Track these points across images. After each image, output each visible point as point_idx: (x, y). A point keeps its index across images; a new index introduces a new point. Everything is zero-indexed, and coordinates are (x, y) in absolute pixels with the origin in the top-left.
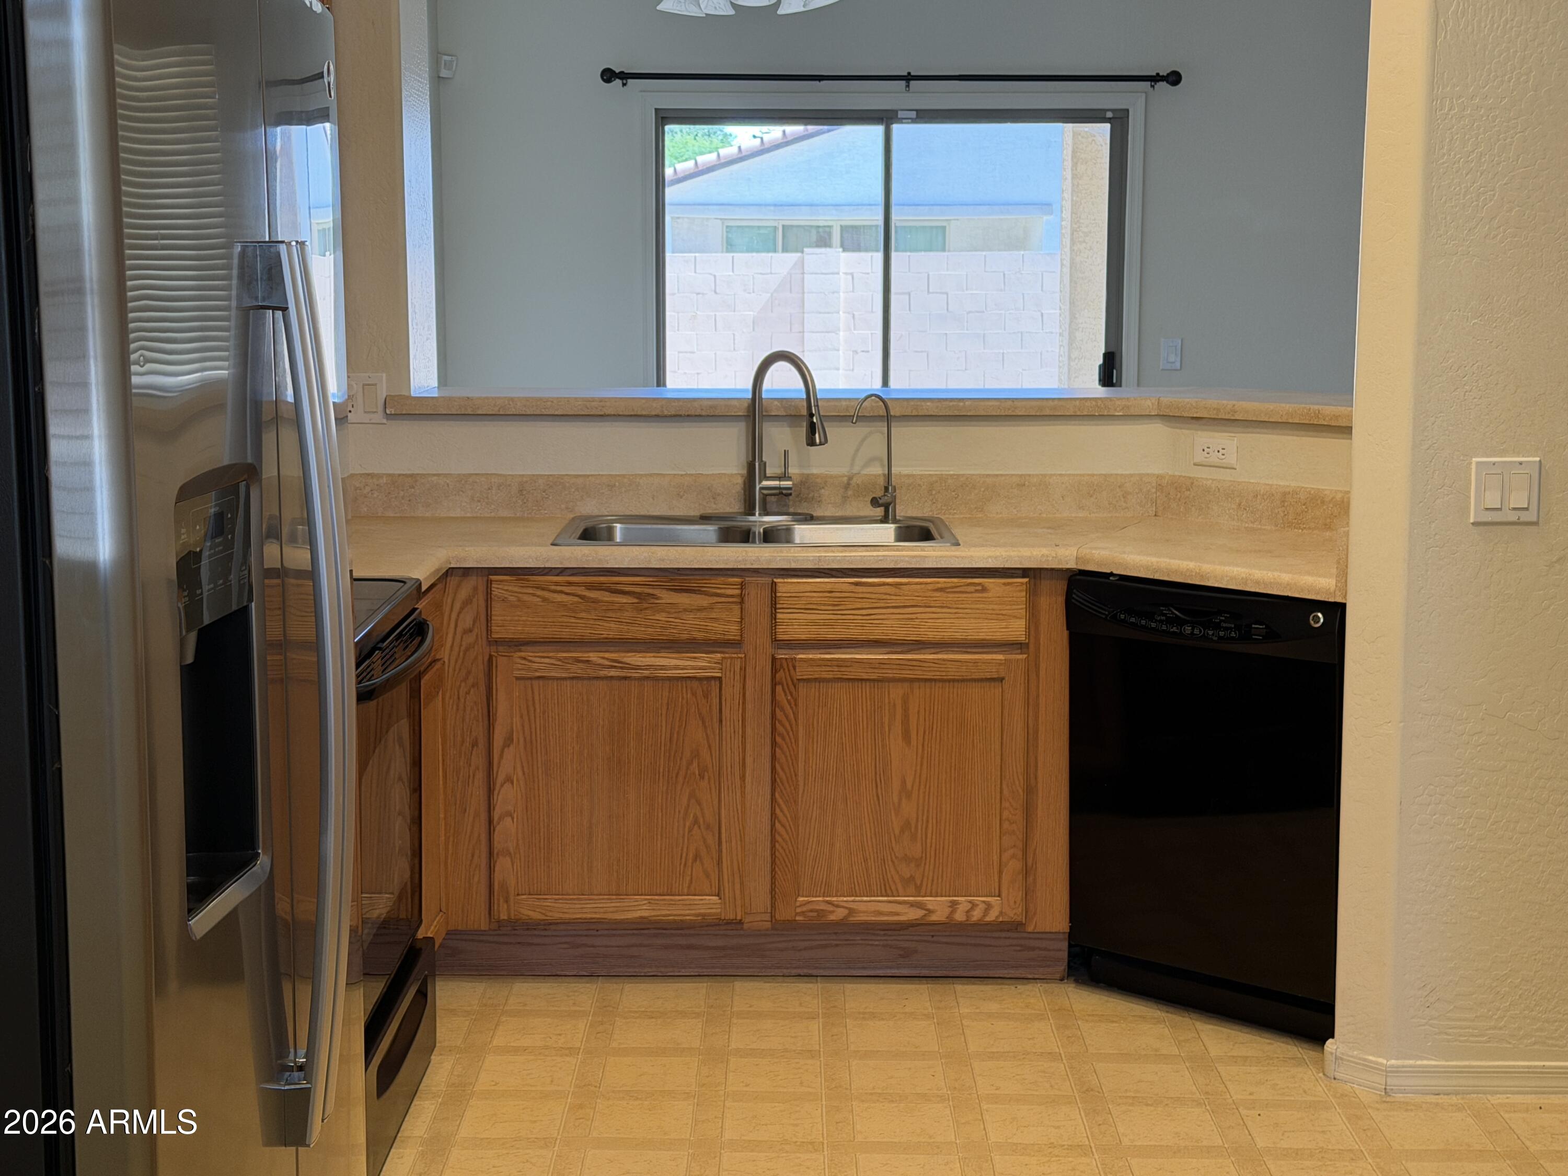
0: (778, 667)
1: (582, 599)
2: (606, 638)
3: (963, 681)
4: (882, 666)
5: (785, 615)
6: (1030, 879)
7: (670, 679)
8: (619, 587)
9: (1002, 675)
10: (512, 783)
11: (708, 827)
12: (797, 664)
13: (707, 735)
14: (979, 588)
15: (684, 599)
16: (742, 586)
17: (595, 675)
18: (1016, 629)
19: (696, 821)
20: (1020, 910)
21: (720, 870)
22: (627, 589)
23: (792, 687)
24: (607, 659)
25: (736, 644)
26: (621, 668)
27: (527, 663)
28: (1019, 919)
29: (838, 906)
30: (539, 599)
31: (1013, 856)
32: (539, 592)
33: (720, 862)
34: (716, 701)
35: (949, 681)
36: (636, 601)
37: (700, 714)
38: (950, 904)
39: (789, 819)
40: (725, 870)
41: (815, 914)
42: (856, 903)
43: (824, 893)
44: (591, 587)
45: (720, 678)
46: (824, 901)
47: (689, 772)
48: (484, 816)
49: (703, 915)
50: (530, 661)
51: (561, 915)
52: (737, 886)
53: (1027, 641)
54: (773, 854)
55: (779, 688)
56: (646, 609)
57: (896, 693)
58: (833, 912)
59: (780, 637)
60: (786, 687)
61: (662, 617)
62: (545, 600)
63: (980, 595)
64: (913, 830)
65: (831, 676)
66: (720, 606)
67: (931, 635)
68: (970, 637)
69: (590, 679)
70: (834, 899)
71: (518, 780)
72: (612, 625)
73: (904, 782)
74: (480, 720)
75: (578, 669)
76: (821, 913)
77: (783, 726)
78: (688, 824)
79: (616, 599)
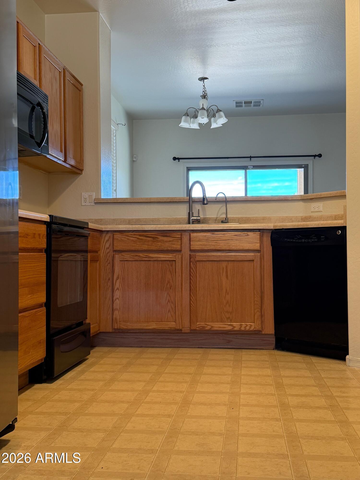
0: (191, 257)
1: (138, 239)
2: (145, 250)
3: (243, 261)
4: (220, 257)
5: (193, 243)
6: (263, 318)
7: (162, 261)
8: (148, 235)
9: (253, 259)
10: (119, 290)
11: (172, 303)
12: (196, 256)
13: (172, 276)
14: (247, 235)
15: (165, 239)
16: (181, 235)
17: (141, 260)
18: (257, 246)
19: (169, 301)
20: (260, 327)
21: (176, 315)
22: (150, 236)
23: (195, 263)
24: (145, 255)
25: (180, 251)
26: (148, 258)
27: (123, 256)
28: (260, 329)
29: (208, 325)
30: (126, 239)
31: (258, 311)
32: (127, 237)
33: (175, 313)
34: (174, 267)
35: (239, 261)
36: (152, 239)
37: (170, 271)
38: (240, 325)
39: (194, 300)
40: (177, 314)
41: (202, 327)
42: (213, 324)
43: (204, 322)
44: (140, 235)
45: (175, 261)
46: (204, 324)
47: (167, 287)
48: (111, 299)
49: (171, 327)
50: (124, 256)
51: (132, 327)
52: (180, 319)
53: (260, 250)
54: (190, 311)
55: (191, 263)
56: (155, 241)
57: (224, 264)
58: (207, 327)
59: (192, 249)
60: (193, 263)
61: (160, 244)
62: (128, 239)
63: (247, 237)
64: (229, 304)
65: (206, 260)
66: (175, 240)
67: (234, 248)
68: (244, 249)
69: (140, 261)
70: (208, 323)
71: (120, 289)
72: (146, 246)
73: (226, 290)
74: (111, 273)
75: (137, 258)
76: (204, 327)
77: (193, 274)
78: (167, 302)
79: (147, 239)
